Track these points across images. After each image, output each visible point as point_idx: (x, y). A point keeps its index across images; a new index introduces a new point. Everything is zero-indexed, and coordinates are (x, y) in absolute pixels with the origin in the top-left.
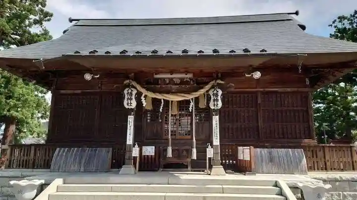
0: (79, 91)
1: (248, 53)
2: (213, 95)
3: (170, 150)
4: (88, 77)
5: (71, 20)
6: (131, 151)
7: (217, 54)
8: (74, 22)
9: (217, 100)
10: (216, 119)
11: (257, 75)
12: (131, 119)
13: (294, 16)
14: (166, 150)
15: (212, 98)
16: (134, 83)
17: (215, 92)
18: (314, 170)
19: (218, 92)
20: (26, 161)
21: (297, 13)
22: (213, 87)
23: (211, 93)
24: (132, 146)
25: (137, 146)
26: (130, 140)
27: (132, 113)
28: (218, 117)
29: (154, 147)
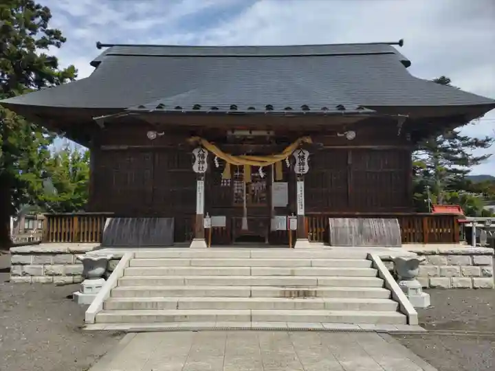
0: (125, 147)
1: (343, 112)
2: (299, 157)
3: (245, 220)
4: (152, 135)
5: (99, 46)
6: (202, 222)
7: (307, 111)
8: (104, 49)
9: (303, 164)
10: (300, 186)
11: (351, 135)
12: (201, 185)
13: (397, 47)
14: (240, 221)
15: (298, 162)
16: (205, 142)
17: (301, 154)
18: (410, 241)
19: (304, 154)
20: (69, 234)
21: (401, 43)
22: (298, 148)
23: (296, 155)
24: (203, 216)
25: (208, 216)
26: (200, 209)
27: (202, 178)
28: (302, 183)
29: (225, 217)
